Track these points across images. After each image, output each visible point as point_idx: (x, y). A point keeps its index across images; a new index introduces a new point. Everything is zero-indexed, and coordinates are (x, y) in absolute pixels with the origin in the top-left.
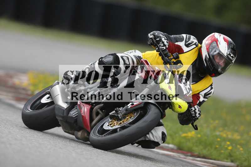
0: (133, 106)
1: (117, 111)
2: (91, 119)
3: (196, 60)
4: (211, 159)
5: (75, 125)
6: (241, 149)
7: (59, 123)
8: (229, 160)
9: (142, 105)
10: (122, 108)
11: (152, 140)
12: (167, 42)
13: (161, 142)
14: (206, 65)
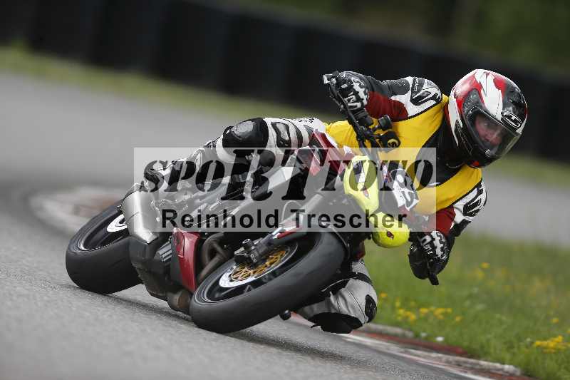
1: (247, 247)
3: (437, 133)
5: (166, 278)
7: (139, 276)
11: (343, 313)
12: (365, 93)
13: (363, 319)
14: (457, 142)
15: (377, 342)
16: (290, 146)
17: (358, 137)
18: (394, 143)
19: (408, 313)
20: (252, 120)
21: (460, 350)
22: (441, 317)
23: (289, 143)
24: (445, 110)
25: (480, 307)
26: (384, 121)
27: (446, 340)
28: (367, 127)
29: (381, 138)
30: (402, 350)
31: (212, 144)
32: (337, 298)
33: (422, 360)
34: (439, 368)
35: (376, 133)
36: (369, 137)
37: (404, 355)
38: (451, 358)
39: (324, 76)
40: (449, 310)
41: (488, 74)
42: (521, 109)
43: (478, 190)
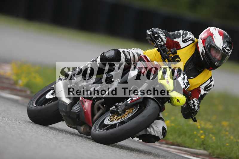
0: (133, 101)
1: (116, 107)
2: (93, 115)
3: (193, 55)
4: (185, 147)
5: (77, 120)
6: (214, 138)
7: (63, 118)
8: (202, 148)
9: (141, 100)
10: (122, 103)
12: (165, 38)
13: (161, 137)
14: (203, 60)
16: (130, 61)
18: (178, 60)
20: (113, 50)
23: (130, 60)
24: (197, 45)
26: (174, 51)
28: (166, 53)
29: (172, 58)
31: (95, 60)
32: (150, 128)
35: (170, 56)
36: (167, 58)
39: (147, 31)
41: (215, 29)
42: (230, 45)
43: (211, 80)
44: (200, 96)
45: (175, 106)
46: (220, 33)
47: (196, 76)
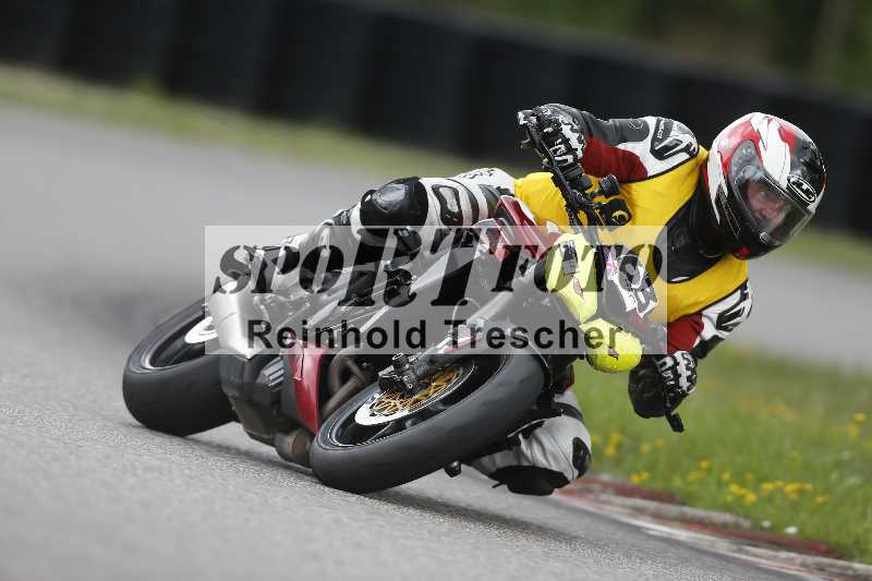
2: (325, 395)
5: (275, 412)
7: (233, 408)
11: (541, 466)
12: (580, 141)
13: (571, 473)
14: (718, 219)
15: (699, 536)
16: (461, 222)
17: (568, 206)
18: (621, 216)
19: (743, 491)
20: (404, 181)
21: (824, 548)
22: (794, 496)
23: (460, 217)
24: (702, 168)
25: (853, 480)
26: (609, 184)
27: (801, 531)
28: (583, 190)
29: (603, 208)
30: (734, 547)
32: (530, 445)
33: (764, 563)
34: (789, 575)
35: (597, 200)
36: (583, 207)
37: (737, 555)
38: (810, 559)
39: (519, 113)
40: (809, 487)
41: (769, 121)
42: (817, 176)
43: (742, 293)
44: (697, 341)
45: (604, 370)
46: (786, 136)
47: (692, 275)
